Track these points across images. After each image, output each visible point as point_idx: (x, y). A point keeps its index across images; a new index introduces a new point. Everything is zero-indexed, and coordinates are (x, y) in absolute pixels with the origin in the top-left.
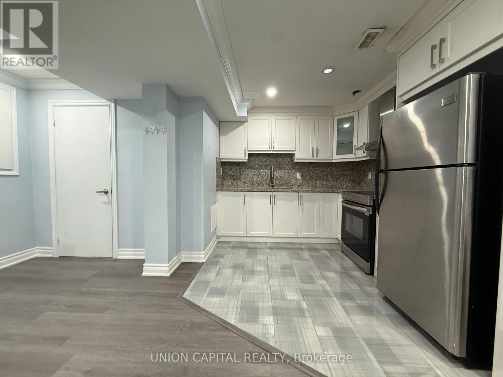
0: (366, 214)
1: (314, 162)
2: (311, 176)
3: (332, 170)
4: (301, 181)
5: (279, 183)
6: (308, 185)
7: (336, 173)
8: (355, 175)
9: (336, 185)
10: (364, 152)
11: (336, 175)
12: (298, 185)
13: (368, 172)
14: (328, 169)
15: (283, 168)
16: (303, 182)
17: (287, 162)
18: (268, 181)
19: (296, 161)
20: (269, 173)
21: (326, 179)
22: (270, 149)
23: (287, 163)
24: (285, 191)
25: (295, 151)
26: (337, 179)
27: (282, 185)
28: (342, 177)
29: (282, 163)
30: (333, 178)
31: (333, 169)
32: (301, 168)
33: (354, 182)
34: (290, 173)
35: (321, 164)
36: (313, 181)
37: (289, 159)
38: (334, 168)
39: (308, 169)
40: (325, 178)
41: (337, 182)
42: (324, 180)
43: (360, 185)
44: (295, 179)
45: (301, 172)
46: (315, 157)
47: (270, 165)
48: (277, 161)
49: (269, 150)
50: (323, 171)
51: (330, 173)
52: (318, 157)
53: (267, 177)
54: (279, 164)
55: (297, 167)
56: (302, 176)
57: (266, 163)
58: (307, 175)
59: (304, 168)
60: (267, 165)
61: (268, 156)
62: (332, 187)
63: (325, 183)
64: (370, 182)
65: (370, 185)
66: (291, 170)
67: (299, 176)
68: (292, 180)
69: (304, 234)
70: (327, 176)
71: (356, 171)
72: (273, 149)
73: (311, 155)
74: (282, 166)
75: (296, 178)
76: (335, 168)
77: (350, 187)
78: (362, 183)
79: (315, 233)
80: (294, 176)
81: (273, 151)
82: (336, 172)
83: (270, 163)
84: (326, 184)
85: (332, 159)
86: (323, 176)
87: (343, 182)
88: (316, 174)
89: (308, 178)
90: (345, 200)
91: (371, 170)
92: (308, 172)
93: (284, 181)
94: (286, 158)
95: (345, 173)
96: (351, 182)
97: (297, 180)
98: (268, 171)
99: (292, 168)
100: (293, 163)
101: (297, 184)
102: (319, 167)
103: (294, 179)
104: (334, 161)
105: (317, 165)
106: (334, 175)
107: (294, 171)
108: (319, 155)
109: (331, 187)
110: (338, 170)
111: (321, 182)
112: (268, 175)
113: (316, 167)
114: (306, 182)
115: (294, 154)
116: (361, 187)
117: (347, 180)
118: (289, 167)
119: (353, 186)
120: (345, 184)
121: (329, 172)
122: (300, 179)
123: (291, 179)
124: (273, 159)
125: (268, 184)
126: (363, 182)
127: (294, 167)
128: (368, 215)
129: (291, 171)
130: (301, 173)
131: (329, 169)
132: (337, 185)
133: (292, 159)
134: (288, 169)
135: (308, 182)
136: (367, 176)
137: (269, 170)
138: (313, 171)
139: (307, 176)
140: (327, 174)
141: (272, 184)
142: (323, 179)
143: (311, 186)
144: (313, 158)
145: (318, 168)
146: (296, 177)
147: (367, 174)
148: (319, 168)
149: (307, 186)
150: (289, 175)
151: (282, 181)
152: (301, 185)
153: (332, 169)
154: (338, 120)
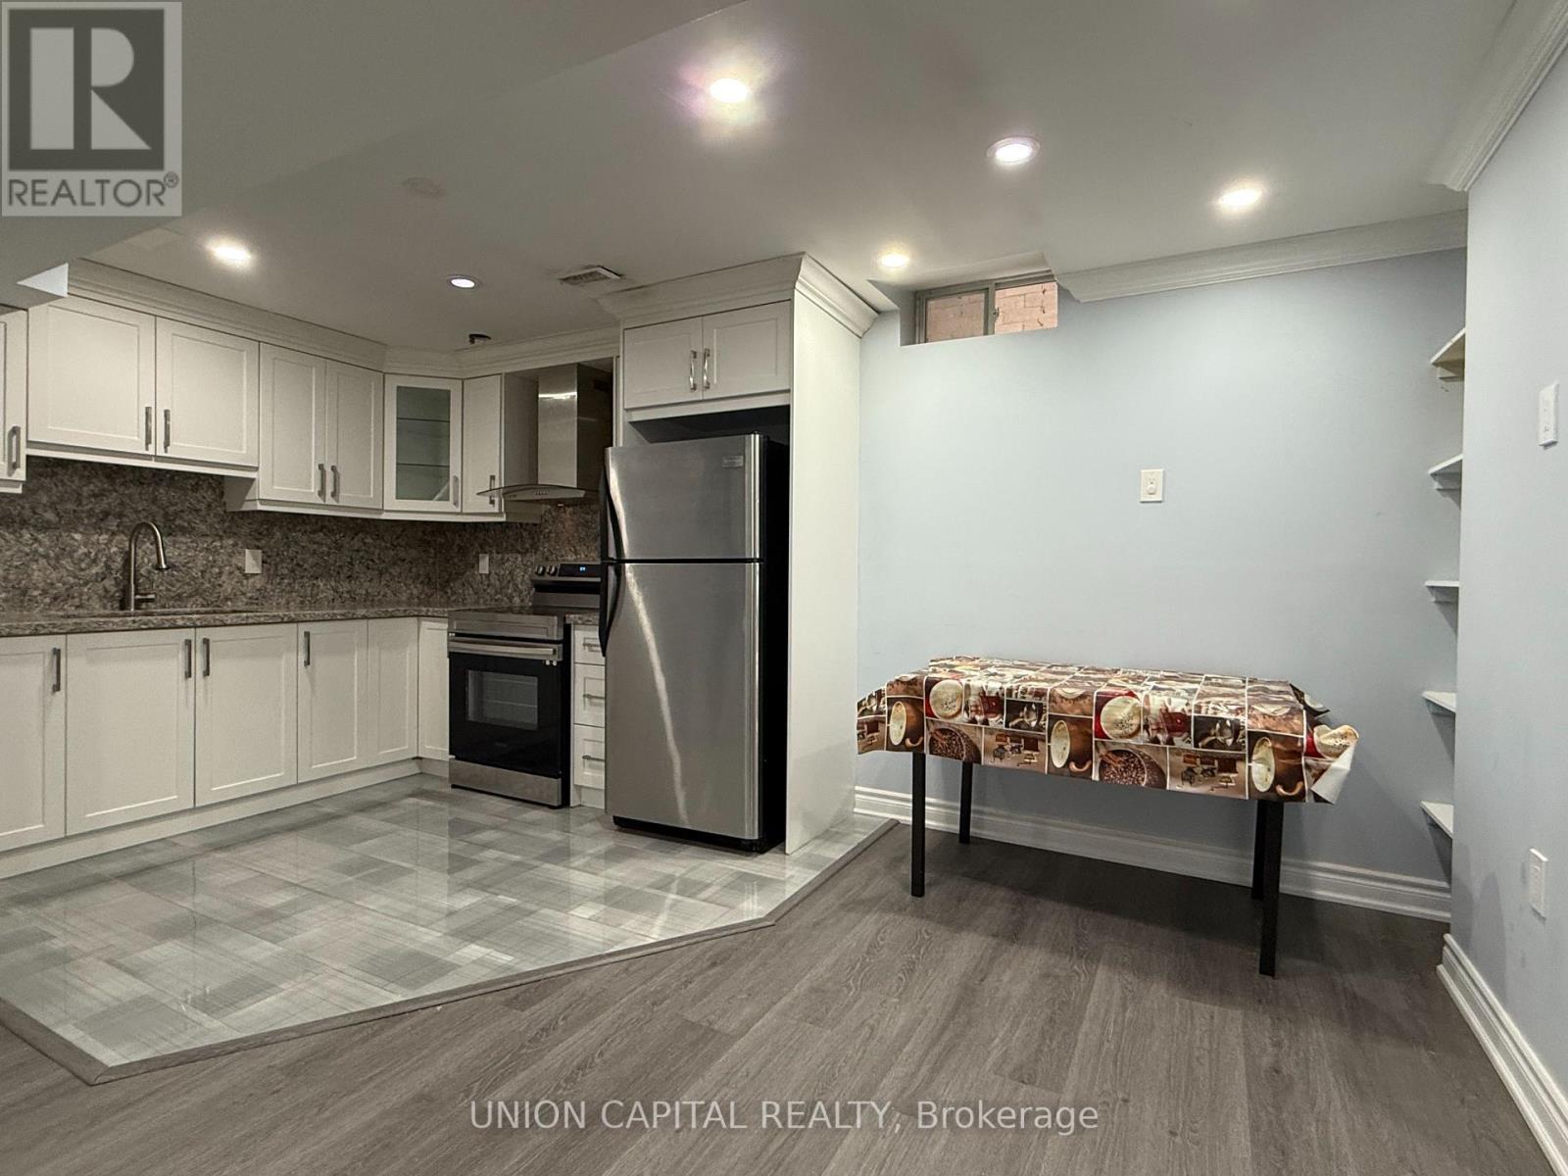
0: (548, 663)
1: (308, 515)
2: (298, 565)
3: (365, 544)
4: (259, 583)
5: (168, 590)
6: (287, 596)
7: (379, 555)
8: (431, 561)
9: (379, 593)
10: (492, 502)
11: (377, 561)
12: (251, 598)
13: (478, 553)
14: (353, 538)
15: (183, 531)
16: (269, 587)
17: (203, 506)
18: (109, 583)
20: (114, 549)
21: (349, 573)
22: (147, 449)
23: (203, 513)
24: (250, 621)
25: (256, 469)
26: (381, 574)
27: (179, 597)
28: (396, 567)
29: (179, 508)
30: (368, 569)
31: (369, 540)
32: (260, 534)
33: (428, 584)
34: (216, 552)
35: (329, 521)
36: (305, 580)
37: (209, 496)
38: (373, 539)
39: (287, 538)
40: (345, 569)
41: (383, 583)
42: (342, 576)
43: (447, 593)
44: (237, 573)
45: (258, 548)
46: (330, 501)
47: (120, 516)
48: (154, 501)
49: (143, 451)
50: (339, 548)
51: (361, 554)
52: (337, 501)
53: (108, 567)
54: (166, 514)
55: (245, 530)
56: (263, 562)
57: (104, 504)
58: (282, 561)
59: (270, 534)
60: (106, 514)
61: (108, 476)
62: (369, 600)
63: (344, 587)
64: (486, 583)
65: (485, 590)
66: (221, 538)
67: (251, 562)
68: (224, 578)
69: (321, 768)
70: (351, 563)
71: (432, 551)
72: (161, 452)
73: (314, 489)
74: (178, 522)
75: (241, 569)
76: (374, 537)
77: (418, 597)
78: (456, 585)
79: (352, 756)
80: (234, 561)
81: (158, 458)
82: (377, 551)
83: (122, 504)
84: (348, 592)
85: (382, 511)
86: (338, 564)
87: (399, 582)
88: (316, 556)
89: (286, 572)
90: (458, 635)
91: (487, 548)
92: (288, 552)
93: (189, 584)
94: (196, 488)
95: (402, 555)
96: (422, 583)
97: (247, 576)
98: (110, 541)
99: (225, 532)
100: (225, 512)
101: (244, 594)
102: (324, 530)
103: (231, 573)
104: (385, 516)
105: (317, 523)
106: (373, 561)
107: (231, 542)
108: (342, 494)
109: (365, 601)
110: (383, 544)
111: (333, 584)
112: (109, 558)
113: (314, 532)
114: (279, 584)
115: (253, 480)
116: (453, 598)
117: (411, 577)
118: (211, 526)
119: (426, 594)
120: (404, 588)
121: (358, 551)
122: (257, 574)
123: (220, 574)
124: (133, 490)
125: (113, 596)
126: (460, 581)
127: (229, 527)
128: (555, 664)
129: (218, 544)
130: (260, 551)
131: (356, 539)
132: (382, 593)
133: (222, 494)
134: (207, 535)
135: (290, 584)
136: (475, 565)
137: (114, 534)
138: (303, 547)
139: (285, 565)
140: (351, 558)
141: (138, 597)
142: (338, 573)
143: (299, 599)
144: (322, 502)
145: (322, 534)
146: (240, 565)
147: (471, 560)
148: (325, 534)
149: (283, 601)
150: (211, 558)
151: (178, 585)
152: (260, 599)
153: (367, 541)
154: (399, 388)
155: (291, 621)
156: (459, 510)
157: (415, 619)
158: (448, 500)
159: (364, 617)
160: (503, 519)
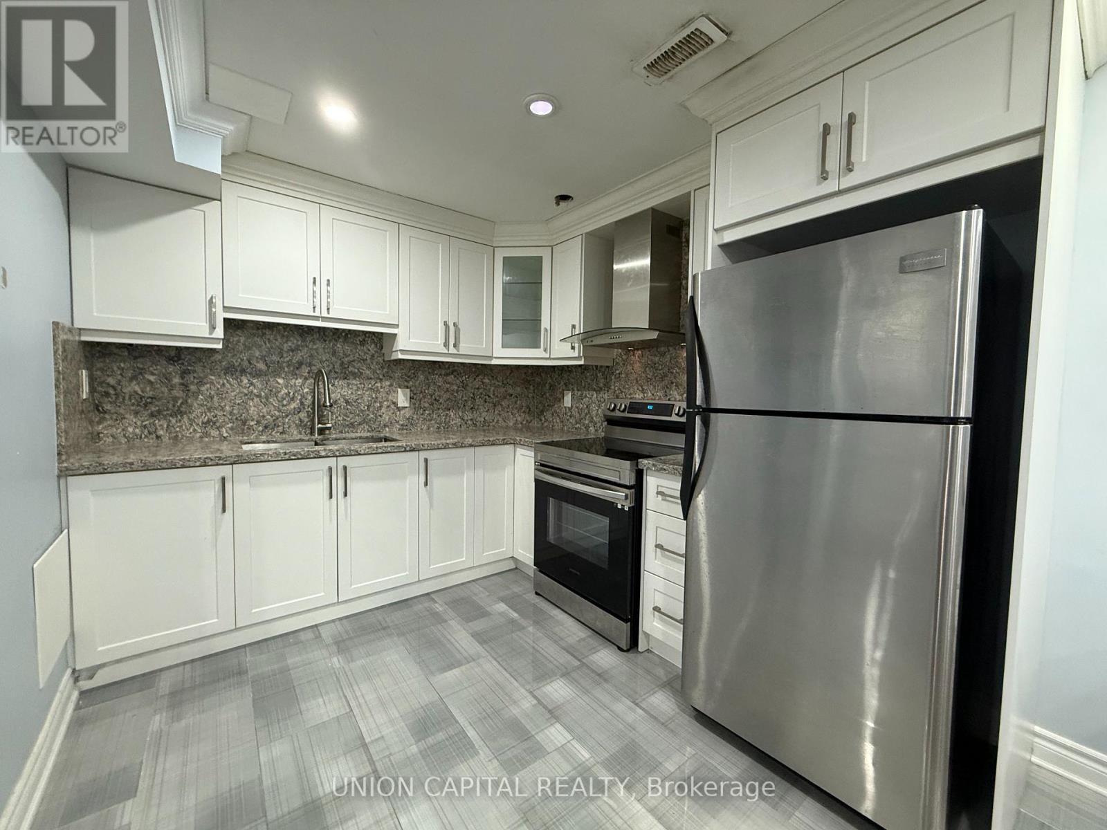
0: (619, 506)
1: (443, 362)
2: (435, 399)
3: (483, 383)
4: (408, 413)
5: (344, 420)
6: (428, 423)
7: (494, 391)
8: (530, 395)
9: (493, 421)
10: (573, 348)
11: (492, 396)
12: (402, 425)
13: (563, 390)
14: (475, 379)
15: (355, 376)
16: (415, 416)
17: (368, 357)
18: (303, 415)
19: (401, 356)
20: (306, 390)
21: (472, 406)
22: (314, 311)
23: (369, 361)
25: (397, 326)
26: (495, 406)
27: (352, 425)
28: (506, 400)
29: (351, 358)
30: (486, 402)
31: (486, 381)
32: (409, 377)
33: (528, 413)
34: (378, 391)
35: (458, 367)
36: (441, 411)
37: (372, 348)
38: (489, 379)
39: (428, 380)
40: (469, 402)
41: (496, 412)
42: (467, 408)
43: (541, 420)
44: (392, 406)
45: (407, 387)
46: (452, 350)
47: (310, 365)
48: (334, 353)
49: (312, 314)
50: (465, 386)
51: (481, 391)
52: (458, 351)
53: (302, 403)
54: (342, 363)
55: (398, 374)
56: (410, 398)
57: (298, 357)
58: (424, 397)
59: (415, 376)
60: (300, 364)
61: (301, 335)
62: (486, 426)
63: (469, 416)
64: (569, 414)
65: (568, 420)
66: (381, 380)
67: (402, 398)
68: (383, 410)
69: (438, 567)
70: (473, 398)
71: (531, 387)
72: (325, 314)
73: (441, 341)
74: (351, 369)
75: (395, 404)
76: (490, 377)
77: (521, 423)
78: (548, 414)
79: (462, 558)
80: (390, 398)
81: (325, 319)
82: (493, 388)
83: (311, 356)
84: (471, 419)
85: (491, 358)
86: (464, 398)
87: (508, 412)
88: (448, 394)
89: (427, 405)
90: (542, 465)
91: (571, 387)
92: (428, 390)
93: (358, 415)
94: (363, 343)
95: (511, 391)
96: (524, 412)
97: (399, 409)
98: (303, 384)
99: (384, 376)
100: (384, 360)
101: (397, 422)
102: (455, 373)
103: (388, 407)
104: (494, 362)
105: (449, 368)
106: (489, 397)
107: (388, 383)
108: (462, 345)
109: (483, 426)
110: (497, 383)
111: (460, 414)
112: (303, 396)
113: (447, 375)
114: (422, 414)
115: (395, 335)
116: (546, 424)
117: (516, 408)
118: (374, 372)
119: (527, 421)
120: (512, 416)
121: (478, 389)
122: (406, 407)
123: (381, 407)
124: (319, 345)
125: (306, 425)
126: (551, 412)
127: (387, 372)
128: (627, 509)
129: (379, 385)
130: (409, 390)
131: (477, 380)
132: (495, 421)
133: (382, 348)
134: (371, 378)
135: (430, 414)
136: (561, 400)
137: (306, 379)
138: (440, 386)
139: (426, 400)
140: (474, 394)
141: (320, 426)
142: (464, 406)
143: (436, 426)
144: (446, 352)
145: (452, 376)
146: (394, 400)
147: (559, 396)
148: (455, 376)
149: (425, 427)
150: (374, 396)
151: (351, 416)
152: (409, 425)
153: (484, 381)
154: (504, 258)
155: (413, 450)
156: (548, 356)
157: (512, 446)
158: (540, 348)
159: (471, 446)
160: (582, 362)
